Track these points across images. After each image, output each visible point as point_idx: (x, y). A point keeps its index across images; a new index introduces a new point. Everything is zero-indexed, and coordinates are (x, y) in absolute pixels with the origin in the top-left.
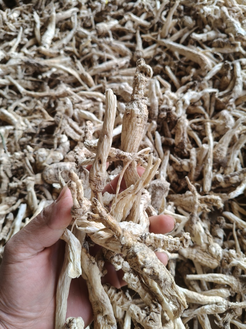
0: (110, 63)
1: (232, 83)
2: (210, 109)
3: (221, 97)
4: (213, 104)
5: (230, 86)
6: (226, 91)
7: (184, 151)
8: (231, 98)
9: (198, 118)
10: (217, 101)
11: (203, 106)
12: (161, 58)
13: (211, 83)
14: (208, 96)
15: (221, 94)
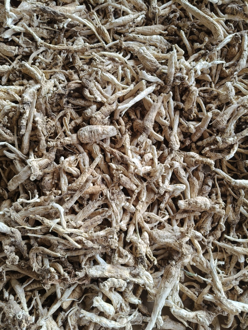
0: (126, 18)
1: (238, 54)
2: (215, 76)
3: (227, 68)
4: (219, 73)
5: (236, 58)
6: (231, 63)
7: (191, 116)
8: (236, 71)
10: (223, 70)
11: (210, 74)
12: (175, 16)
14: (216, 65)
15: (227, 64)
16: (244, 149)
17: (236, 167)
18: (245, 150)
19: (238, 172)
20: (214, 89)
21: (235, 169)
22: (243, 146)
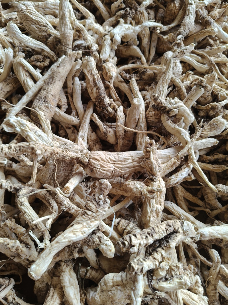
1: (180, 13)
2: (149, 50)
3: (164, 33)
4: (154, 44)
5: (178, 18)
6: (173, 25)
8: (179, 34)
9: (133, 63)
10: (159, 39)
11: (139, 46)
13: (152, 13)
14: (148, 31)
15: (165, 28)
16: (211, 162)
17: (202, 199)
18: (214, 166)
19: (207, 208)
20: (146, 66)
21: (200, 203)
22: (209, 158)
